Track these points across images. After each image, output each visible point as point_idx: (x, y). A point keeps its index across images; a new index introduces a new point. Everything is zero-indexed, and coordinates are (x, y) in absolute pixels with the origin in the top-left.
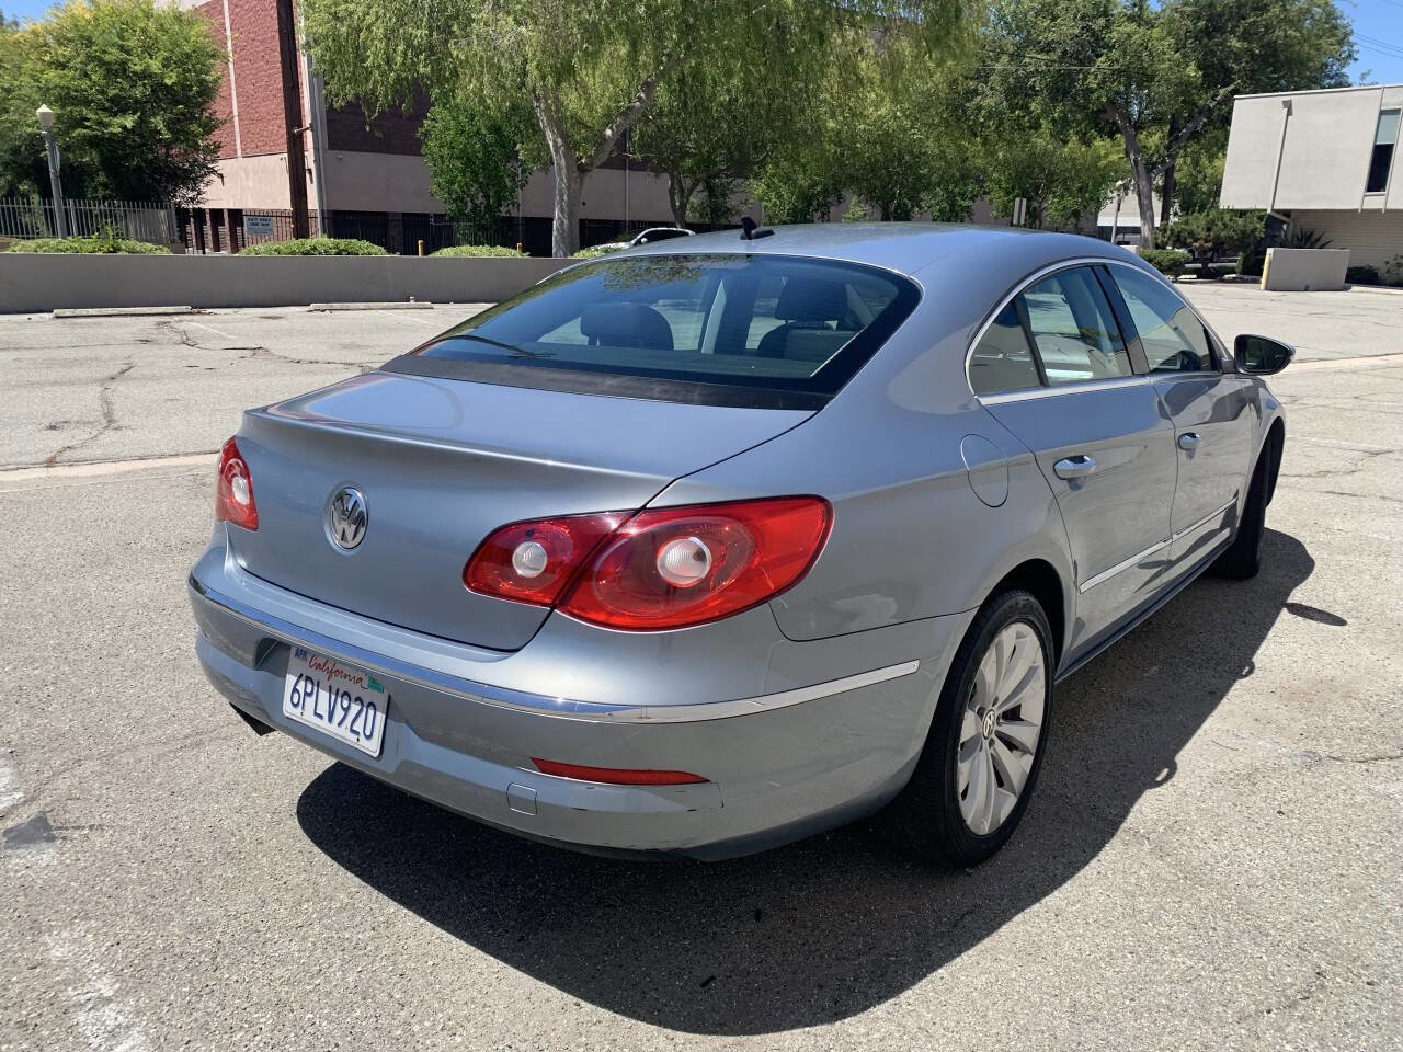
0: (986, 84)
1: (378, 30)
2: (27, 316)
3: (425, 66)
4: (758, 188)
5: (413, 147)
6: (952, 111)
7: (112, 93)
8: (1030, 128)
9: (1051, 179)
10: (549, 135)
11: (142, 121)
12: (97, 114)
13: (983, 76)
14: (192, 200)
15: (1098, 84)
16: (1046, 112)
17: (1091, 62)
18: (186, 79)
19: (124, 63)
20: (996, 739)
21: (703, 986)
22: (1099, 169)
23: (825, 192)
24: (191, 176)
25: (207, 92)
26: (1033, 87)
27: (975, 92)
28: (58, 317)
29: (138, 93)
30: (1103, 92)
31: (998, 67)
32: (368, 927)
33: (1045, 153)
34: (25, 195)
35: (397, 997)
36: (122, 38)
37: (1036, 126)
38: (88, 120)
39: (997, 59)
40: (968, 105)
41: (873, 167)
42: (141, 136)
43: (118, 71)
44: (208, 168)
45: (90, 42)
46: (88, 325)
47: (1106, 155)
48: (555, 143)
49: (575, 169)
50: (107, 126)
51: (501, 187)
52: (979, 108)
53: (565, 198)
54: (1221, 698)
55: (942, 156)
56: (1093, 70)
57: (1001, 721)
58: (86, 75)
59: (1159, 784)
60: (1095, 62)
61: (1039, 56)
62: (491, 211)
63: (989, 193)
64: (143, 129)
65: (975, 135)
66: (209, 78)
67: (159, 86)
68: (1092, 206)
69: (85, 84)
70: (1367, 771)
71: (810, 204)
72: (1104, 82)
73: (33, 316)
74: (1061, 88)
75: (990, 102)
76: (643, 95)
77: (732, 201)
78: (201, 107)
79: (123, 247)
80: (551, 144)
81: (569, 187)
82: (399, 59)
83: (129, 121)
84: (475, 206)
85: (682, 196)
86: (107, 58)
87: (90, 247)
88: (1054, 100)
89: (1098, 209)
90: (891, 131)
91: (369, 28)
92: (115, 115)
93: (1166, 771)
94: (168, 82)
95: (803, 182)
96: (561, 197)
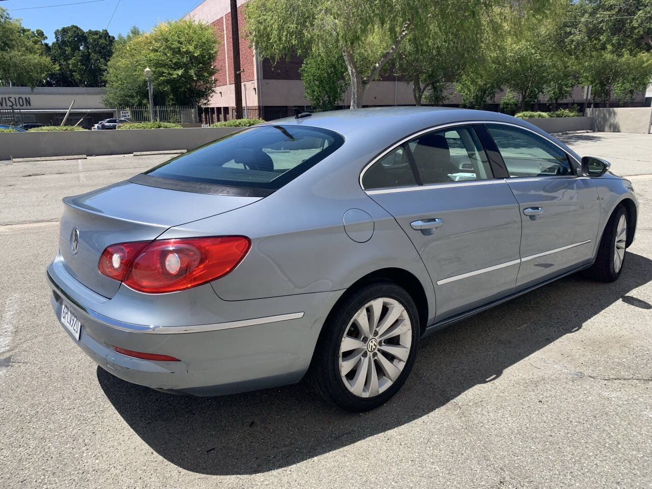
0: (576, 28)
1: (275, 26)
2: (123, 155)
3: (295, 41)
4: (458, 87)
5: (298, 77)
6: (558, 43)
7: (174, 61)
8: (601, 49)
9: (616, 74)
10: (349, 68)
11: (186, 72)
12: (168, 70)
13: (574, 25)
14: (205, 104)
15: (639, 25)
16: (609, 40)
17: (634, 13)
18: (203, 53)
19: (179, 48)
20: (378, 352)
21: (208, 452)
22: (643, 68)
23: (493, 87)
24: (205, 94)
25: (212, 57)
26: (602, 28)
27: (570, 33)
28: (134, 155)
29: (185, 60)
30: (641, 29)
31: (583, 20)
32: (94, 412)
33: (613, 61)
34: (145, 105)
35: (86, 441)
36: (179, 38)
37: (604, 48)
38: (165, 73)
39: (583, 15)
40: (566, 40)
41: (516, 74)
42: (185, 78)
43: (177, 51)
44: (212, 90)
45: (167, 40)
46: (145, 158)
47: (647, 61)
48: (352, 71)
49: (361, 83)
50: (171, 75)
51: (336, 93)
52: (573, 41)
53: (356, 96)
54: (551, 342)
55: (554, 66)
56: (635, 18)
57: (383, 344)
58: (165, 54)
59: (487, 382)
60: (637, 13)
61: (604, 13)
62: (331, 103)
63: (581, 83)
64: (186, 76)
65: (571, 55)
66: (212, 52)
67: (192, 57)
68: (641, 88)
69: (164, 58)
70: (605, 385)
71: (485, 93)
72: (642, 23)
73: (126, 155)
74: (618, 27)
75: (578, 37)
76: (394, 47)
77: (445, 93)
78: (209, 64)
79: (162, 125)
80: (350, 72)
81: (358, 91)
82: (284, 39)
83: (180, 72)
84: (324, 102)
85: (419, 92)
86: (173, 46)
87: (150, 126)
88: (614, 34)
89: (645, 89)
90: (524, 55)
91: (271, 26)
92: (175, 70)
93: (495, 376)
94: (196, 55)
95: (480, 82)
96: (354, 96)
